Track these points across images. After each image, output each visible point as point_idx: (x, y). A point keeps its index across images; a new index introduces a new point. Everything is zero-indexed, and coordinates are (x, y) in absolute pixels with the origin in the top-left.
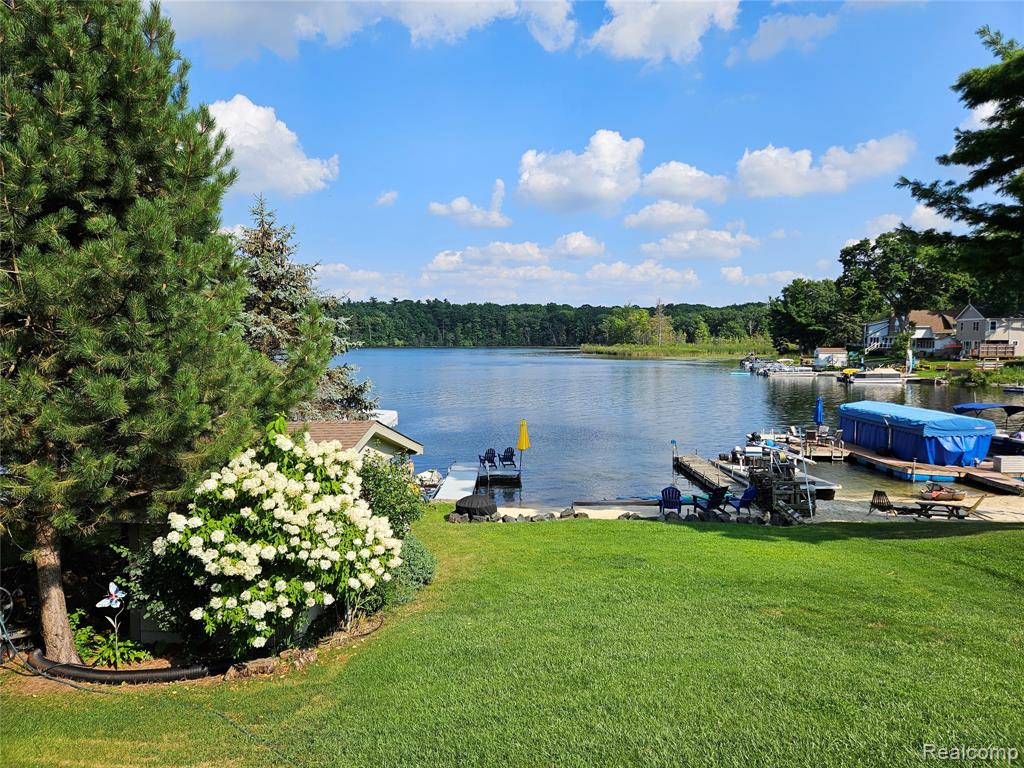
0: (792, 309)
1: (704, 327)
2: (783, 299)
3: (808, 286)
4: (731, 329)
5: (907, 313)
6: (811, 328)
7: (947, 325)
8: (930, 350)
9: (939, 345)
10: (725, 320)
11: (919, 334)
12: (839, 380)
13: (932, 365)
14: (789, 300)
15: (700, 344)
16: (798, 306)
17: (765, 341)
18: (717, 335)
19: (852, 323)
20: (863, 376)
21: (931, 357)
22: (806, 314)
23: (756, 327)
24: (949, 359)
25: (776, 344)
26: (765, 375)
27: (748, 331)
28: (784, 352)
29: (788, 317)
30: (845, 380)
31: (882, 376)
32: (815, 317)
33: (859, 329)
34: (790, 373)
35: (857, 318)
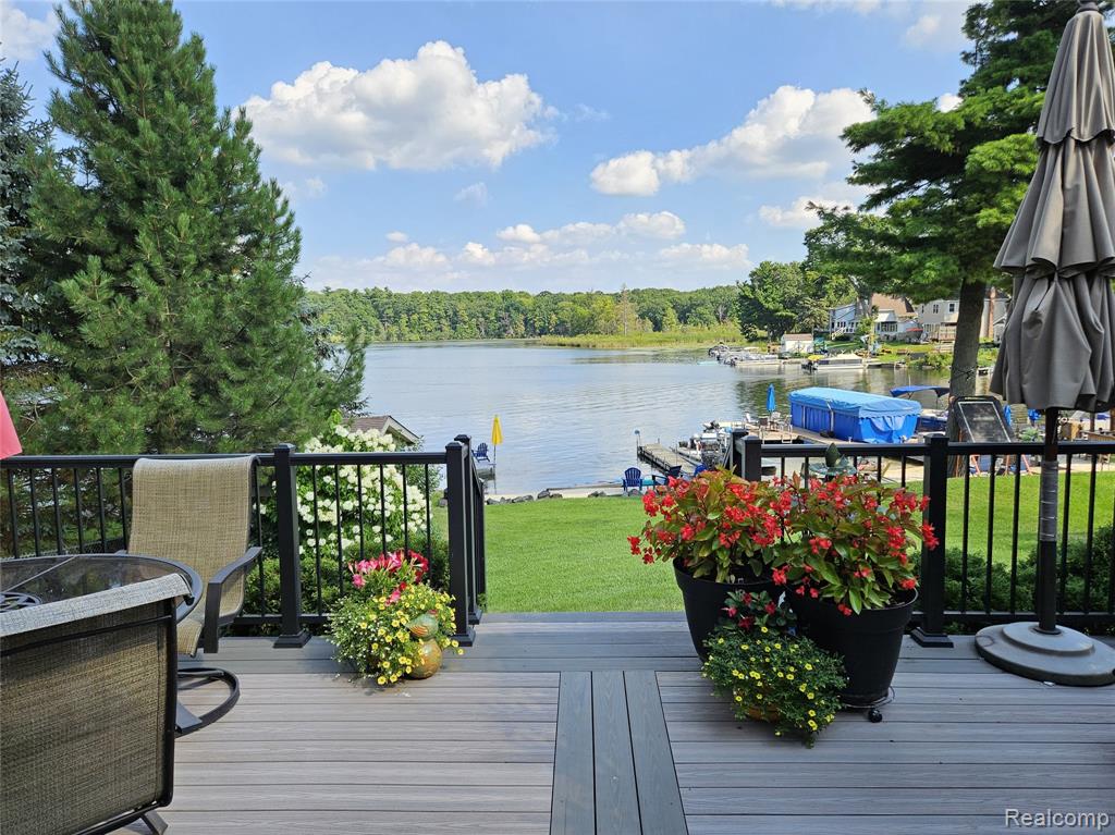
0: (760, 294)
1: (672, 315)
2: (750, 283)
3: (775, 269)
4: (700, 316)
5: (869, 296)
6: (779, 314)
7: (910, 309)
8: (892, 334)
9: (901, 329)
10: (694, 306)
11: (882, 318)
12: (804, 367)
13: (894, 349)
14: (756, 284)
15: (668, 332)
16: (765, 290)
17: (733, 327)
18: (686, 323)
19: (819, 309)
20: (827, 363)
21: (894, 341)
22: (773, 299)
23: (726, 312)
24: (910, 343)
25: (745, 331)
26: (733, 364)
27: (718, 318)
28: (753, 339)
29: (756, 304)
30: (809, 367)
31: (844, 362)
32: (783, 302)
33: (826, 314)
34: (758, 360)
35: (824, 302)
